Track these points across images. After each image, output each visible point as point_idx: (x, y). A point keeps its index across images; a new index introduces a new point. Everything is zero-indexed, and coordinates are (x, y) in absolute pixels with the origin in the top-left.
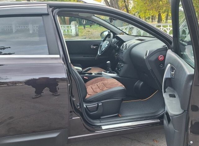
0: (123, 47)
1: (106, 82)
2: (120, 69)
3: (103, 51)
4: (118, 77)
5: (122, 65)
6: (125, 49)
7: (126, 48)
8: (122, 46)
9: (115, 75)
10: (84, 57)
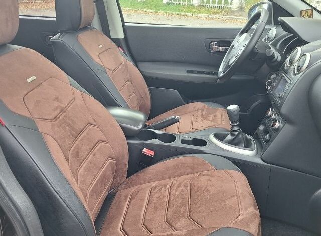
0: (291, 62)
1: (203, 181)
2: (270, 137)
5: (277, 125)
6: (298, 70)
7: (299, 68)
8: (288, 59)
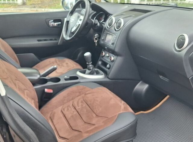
3: (73, 33)
4: (107, 80)
9: (100, 77)
10: (39, 41)
